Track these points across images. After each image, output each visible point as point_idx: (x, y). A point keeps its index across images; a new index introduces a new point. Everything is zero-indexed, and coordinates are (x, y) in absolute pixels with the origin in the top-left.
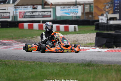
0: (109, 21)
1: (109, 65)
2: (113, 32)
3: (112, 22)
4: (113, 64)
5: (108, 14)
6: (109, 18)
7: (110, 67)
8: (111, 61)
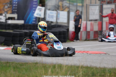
0: (7, 21)
1: (8, 63)
2: (11, 31)
3: (10, 22)
4: (11, 61)
5: (7, 13)
6: (7, 18)
7: (8, 65)
8: (9, 59)
